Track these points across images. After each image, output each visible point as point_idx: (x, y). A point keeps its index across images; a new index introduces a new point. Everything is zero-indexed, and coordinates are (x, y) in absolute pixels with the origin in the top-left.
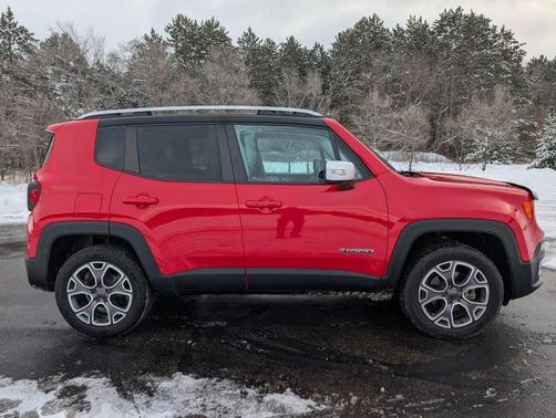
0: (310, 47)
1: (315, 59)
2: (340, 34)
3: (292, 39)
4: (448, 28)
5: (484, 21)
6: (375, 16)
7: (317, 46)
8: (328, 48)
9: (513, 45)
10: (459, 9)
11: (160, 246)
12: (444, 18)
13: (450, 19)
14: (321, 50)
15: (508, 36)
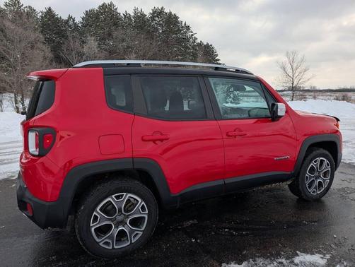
0: (65, 17)
1: (70, 26)
2: (87, 12)
3: (50, 9)
4: (157, 18)
5: (176, 18)
6: (111, 3)
7: (70, 18)
8: (78, 20)
9: (191, 34)
10: (162, 8)
11: (169, 169)
12: (154, 12)
13: (158, 13)
14: (74, 20)
15: (188, 28)
